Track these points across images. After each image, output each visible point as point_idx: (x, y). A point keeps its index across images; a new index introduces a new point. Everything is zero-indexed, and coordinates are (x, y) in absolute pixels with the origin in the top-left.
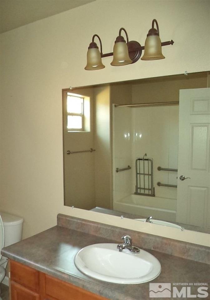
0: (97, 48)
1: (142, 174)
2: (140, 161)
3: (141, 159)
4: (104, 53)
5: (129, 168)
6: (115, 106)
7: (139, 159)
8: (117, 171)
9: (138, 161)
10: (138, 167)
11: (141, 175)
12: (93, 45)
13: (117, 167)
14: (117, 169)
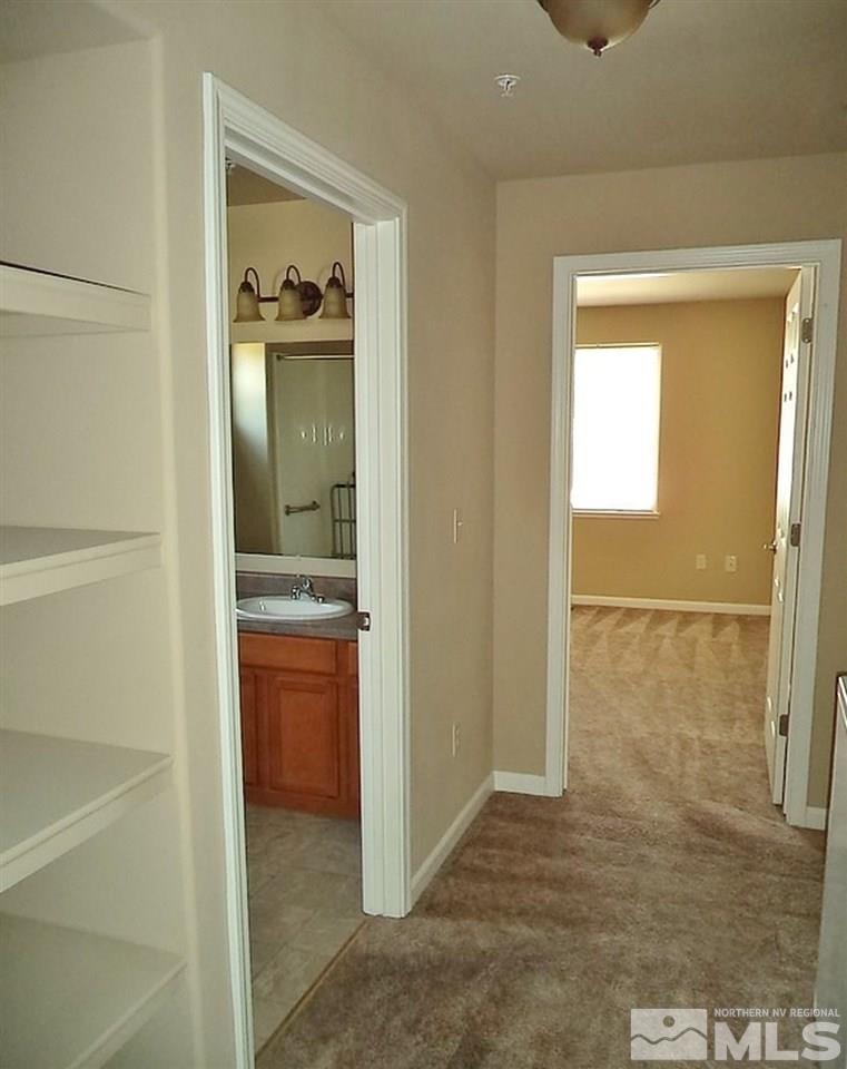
0: (253, 290)
1: (344, 521)
2: (342, 489)
3: (343, 486)
4: (262, 296)
5: (314, 506)
6: (279, 358)
7: (339, 486)
8: (288, 513)
9: (336, 490)
10: (337, 507)
11: (343, 525)
12: (246, 287)
13: (287, 504)
14: (288, 507)
